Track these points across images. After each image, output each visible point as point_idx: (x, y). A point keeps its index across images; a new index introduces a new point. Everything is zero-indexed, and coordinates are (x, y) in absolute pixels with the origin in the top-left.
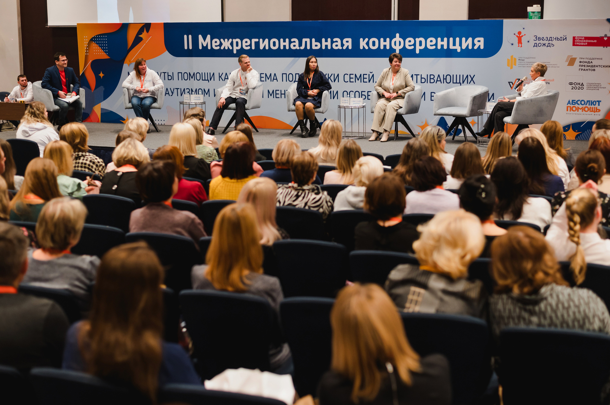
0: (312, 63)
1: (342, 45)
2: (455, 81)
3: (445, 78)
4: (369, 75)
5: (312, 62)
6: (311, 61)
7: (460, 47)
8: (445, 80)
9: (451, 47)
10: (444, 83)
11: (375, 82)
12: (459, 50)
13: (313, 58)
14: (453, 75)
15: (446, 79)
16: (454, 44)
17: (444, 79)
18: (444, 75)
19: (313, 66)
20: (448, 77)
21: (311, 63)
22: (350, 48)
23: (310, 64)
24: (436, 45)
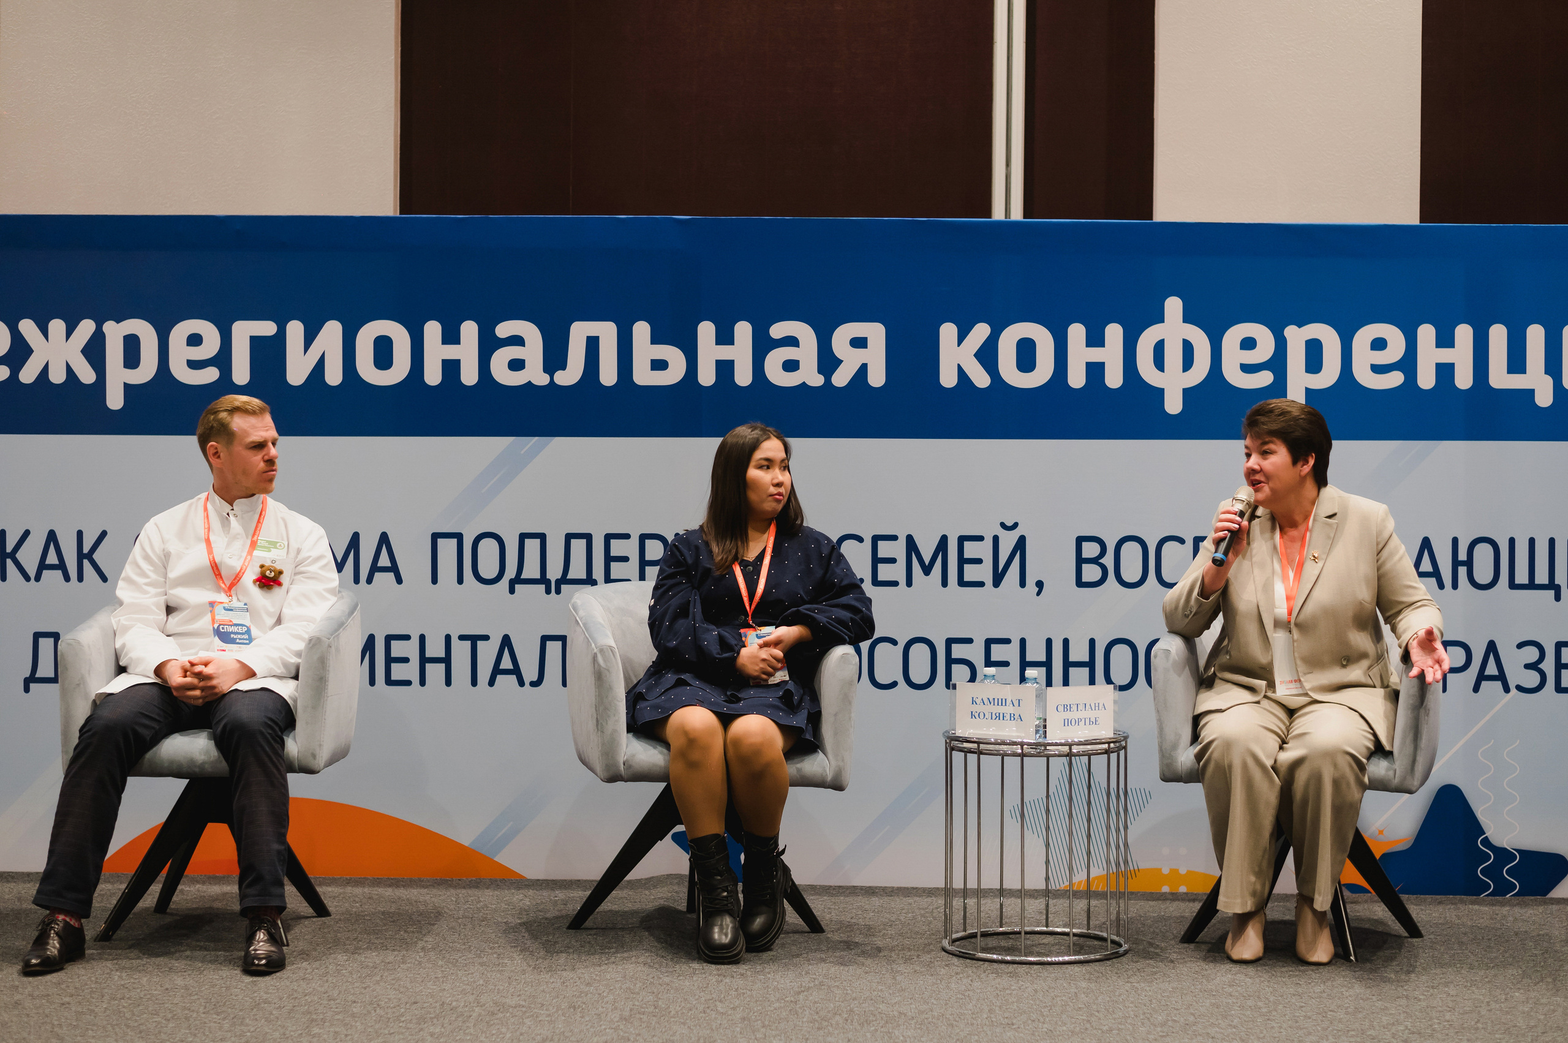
0: (768, 468)
1: (828, 362)
2: (1522, 577)
3: (1462, 556)
4: (996, 539)
5: (768, 464)
6: (759, 455)
7: (1549, 381)
8: (1462, 571)
9: (1500, 378)
10: (1455, 586)
11: (1031, 581)
12: (1544, 398)
13: (768, 438)
14: (1512, 541)
15: (1469, 563)
16: (1517, 363)
17: (1456, 563)
18: (1455, 541)
19: (773, 490)
20: (1483, 553)
21: (760, 467)
22: (877, 378)
23: (753, 473)
24: (1408, 364)
